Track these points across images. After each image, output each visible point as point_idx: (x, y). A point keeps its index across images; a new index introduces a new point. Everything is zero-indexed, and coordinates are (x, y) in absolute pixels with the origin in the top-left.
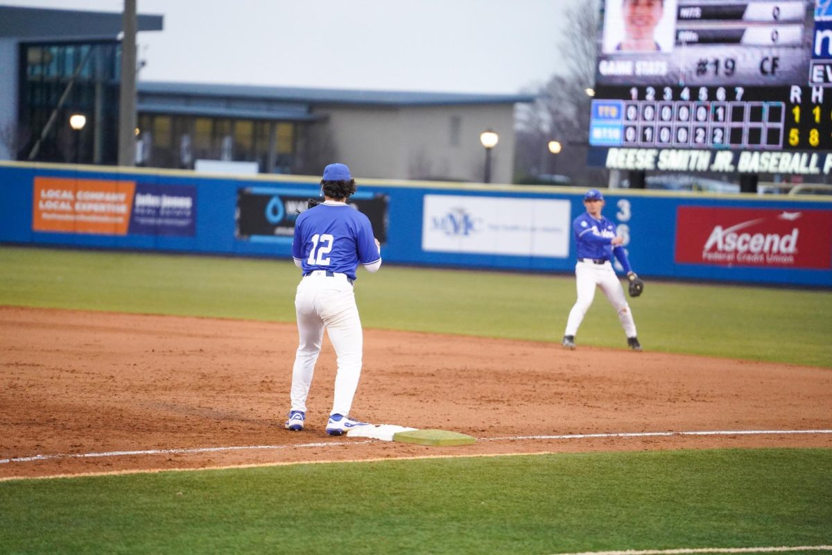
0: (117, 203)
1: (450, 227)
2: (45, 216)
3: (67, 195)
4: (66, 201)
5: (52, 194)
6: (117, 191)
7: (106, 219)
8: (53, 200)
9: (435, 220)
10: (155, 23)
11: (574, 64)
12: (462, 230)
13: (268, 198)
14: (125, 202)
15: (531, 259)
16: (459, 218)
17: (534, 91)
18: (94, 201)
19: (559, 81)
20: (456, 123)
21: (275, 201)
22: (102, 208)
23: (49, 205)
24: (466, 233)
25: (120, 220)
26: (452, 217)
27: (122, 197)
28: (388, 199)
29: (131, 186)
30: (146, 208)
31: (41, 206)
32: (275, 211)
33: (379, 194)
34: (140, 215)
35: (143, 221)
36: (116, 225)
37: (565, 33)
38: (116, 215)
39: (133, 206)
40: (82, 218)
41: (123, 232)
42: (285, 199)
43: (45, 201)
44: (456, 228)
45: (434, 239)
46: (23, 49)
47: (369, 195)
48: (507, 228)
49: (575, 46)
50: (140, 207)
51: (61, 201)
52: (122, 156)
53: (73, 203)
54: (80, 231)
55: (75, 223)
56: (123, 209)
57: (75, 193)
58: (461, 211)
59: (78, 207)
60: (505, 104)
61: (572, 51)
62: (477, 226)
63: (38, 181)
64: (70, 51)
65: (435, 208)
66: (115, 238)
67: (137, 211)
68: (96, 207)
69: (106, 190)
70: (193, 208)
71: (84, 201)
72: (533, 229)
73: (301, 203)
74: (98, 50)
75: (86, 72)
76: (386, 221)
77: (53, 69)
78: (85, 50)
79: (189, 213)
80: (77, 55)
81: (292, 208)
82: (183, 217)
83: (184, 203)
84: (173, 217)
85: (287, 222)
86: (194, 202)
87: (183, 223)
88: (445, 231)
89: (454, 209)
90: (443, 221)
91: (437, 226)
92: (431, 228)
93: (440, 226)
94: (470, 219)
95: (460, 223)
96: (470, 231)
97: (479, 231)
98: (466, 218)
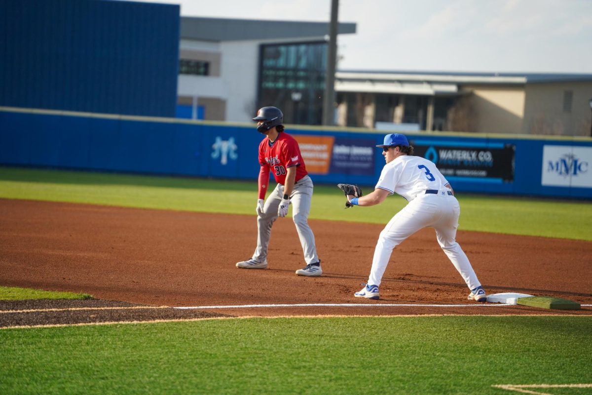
0: (321, 151)
1: (563, 169)
6: (321, 143)
7: (313, 163)
9: (551, 164)
10: (351, 28)
12: (572, 171)
13: (426, 148)
14: (326, 151)
16: (569, 162)
18: (306, 150)
20: (569, 96)
21: (432, 150)
22: (311, 155)
24: (575, 173)
25: (324, 164)
26: (564, 161)
27: (324, 147)
28: (514, 148)
29: (331, 139)
30: (341, 155)
32: (431, 157)
33: (508, 145)
34: (337, 160)
35: (339, 164)
36: (320, 168)
38: (321, 160)
39: (332, 154)
41: (325, 171)
42: (438, 149)
44: (567, 170)
46: (262, 48)
47: (501, 146)
50: (337, 154)
52: (325, 118)
56: (325, 156)
58: (572, 157)
62: (583, 168)
64: (293, 49)
65: (551, 154)
66: (320, 176)
67: (335, 157)
68: (306, 154)
69: (314, 143)
70: (374, 155)
73: (449, 152)
74: (311, 48)
75: (303, 64)
76: (513, 164)
77: (281, 62)
78: (303, 48)
79: (370, 159)
80: (298, 52)
81: (444, 155)
82: (366, 162)
83: (367, 151)
84: (359, 161)
85: (440, 165)
86: (374, 151)
87: (366, 165)
88: (559, 171)
89: (566, 155)
90: (557, 164)
91: (553, 168)
92: (549, 170)
93: (555, 168)
94: (578, 163)
95: (571, 166)
96: (578, 172)
97: (586, 171)
98: (576, 162)
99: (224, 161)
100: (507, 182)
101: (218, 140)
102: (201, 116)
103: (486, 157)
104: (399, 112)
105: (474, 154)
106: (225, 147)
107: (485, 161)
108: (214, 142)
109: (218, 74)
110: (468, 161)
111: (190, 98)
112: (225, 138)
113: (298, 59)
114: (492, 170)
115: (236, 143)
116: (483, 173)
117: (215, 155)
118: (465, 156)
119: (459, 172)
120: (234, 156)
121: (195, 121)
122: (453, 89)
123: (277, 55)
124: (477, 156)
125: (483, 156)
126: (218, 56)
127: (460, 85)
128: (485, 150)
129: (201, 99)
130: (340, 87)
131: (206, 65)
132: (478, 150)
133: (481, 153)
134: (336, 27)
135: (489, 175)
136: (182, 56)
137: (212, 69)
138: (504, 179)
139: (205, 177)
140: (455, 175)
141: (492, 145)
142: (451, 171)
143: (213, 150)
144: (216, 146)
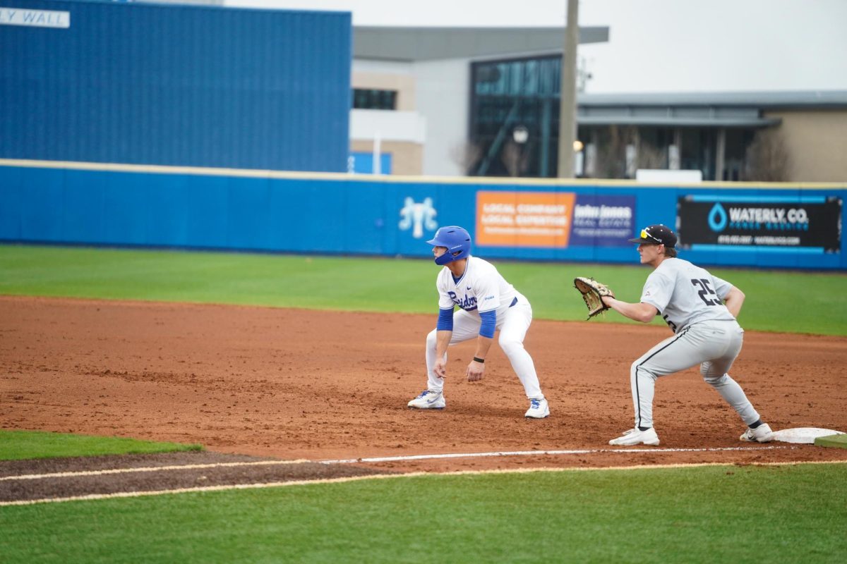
0: (557, 215)
2: (489, 230)
3: (509, 209)
4: (506, 214)
5: (495, 208)
6: (556, 203)
7: (545, 232)
8: (496, 214)
10: (600, 35)
13: (710, 205)
14: (565, 214)
18: (535, 214)
21: (718, 208)
22: (542, 220)
23: (492, 219)
25: (562, 233)
27: (562, 209)
28: (841, 202)
29: (571, 197)
30: (585, 219)
31: (484, 220)
32: (718, 219)
33: (831, 199)
34: (580, 227)
35: (582, 232)
36: (556, 238)
38: (556, 227)
39: (573, 218)
40: (523, 231)
41: (563, 243)
42: (727, 206)
43: (487, 215)
46: (475, 67)
47: (821, 199)
50: (580, 219)
51: (503, 215)
52: (562, 167)
53: (514, 216)
54: (523, 244)
55: (516, 237)
56: (563, 221)
57: (516, 207)
59: (519, 220)
63: (481, 195)
64: (517, 67)
66: (555, 251)
67: (576, 222)
68: (536, 220)
69: (546, 203)
70: (633, 219)
71: (525, 214)
73: (745, 211)
74: (544, 64)
75: (531, 88)
76: (840, 226)
77: (501, 87)
78: (532, 65)
79: (628, 224)
80: (525, 71)
81: (736, 215)
82: (622, 228)
83: (624, 213)
84: (612, 227)
85: (731, 230)
86: (634, 212)
87: (623, 233)
99: (418, 232)
100: (830, 252)
101: (409, 202)
102: (386, 169)
103: (800, 217)
104: (674, 152)
105: (781, 213)
106: (418, 214)
107: (797, 223)
108: (402, 205)
109: (410, 107)
110: (772, 224)
111: (371, 142)
112: (419, 200)
113: (525, 79)
114: (808, 236)
115: (435, 206)
116: (796, 240)
117: (404, 225)
118: (767, 216)
119: (759, 240)
120: (431, 225)
121: (377, 176)
123: (494, 77)
124: (786, 216)
125: (793, 216)
126: (411, 81)
127: (763, 109)
128: (797, 206)
129: (384, 143)
131: (393, 96)
132: (787, 207)
133: (792, 211)
135: (802, 244)
136: (355, 83)
137: (401, 99)
138: (826, 249)
139: (391, 256)
140: (753, 244)
141: (805, 199)
142: (746, 239)
143: (402, 218)
144: (405, 211)
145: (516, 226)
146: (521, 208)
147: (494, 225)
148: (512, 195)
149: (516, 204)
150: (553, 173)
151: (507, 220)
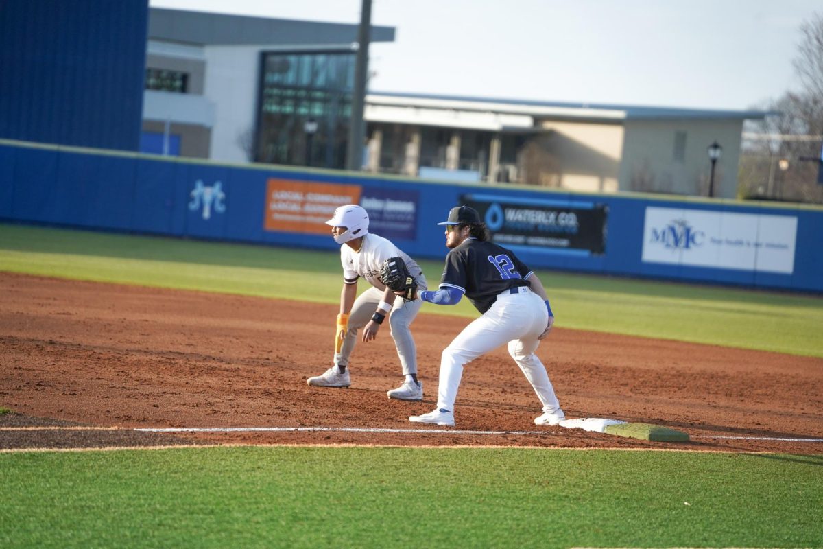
1: (671, 239)
2: (277, 217)
3: (297, 196)
4: (296, 202)
5: (284, 195)
6: (344, 194)
8: (284, 201)
9: (655, 232)
10: (388, 34)
11: (808, 81)
12: (683, 243)
13: (487, 205)
15: (755, 274)
16: (679, 230)
17: (765, 108)
18: (322, 204)
19: (792, 98)
20: (681, 139)
21: (495, 209)
22: (329, 210)
23: (282, 206)
24: (687, 246)
26: (673, 230)
28: (607, 209)
29: (357, 189)
31: (274, 206)
32: (494, 218)
33: (599, 205)
37: (801, 49)
40: (310, 219)
42: (504, 207)
43: (277, 201)
44: (677, 242)
45: (654, 252)
46: (264, 57)
47: (589, 205)
48: (729, 242)
49: (812, 62)
51: (293, 202)
52: (350, 159)
53: (303, 204)
54: (308, 231)
55: (303, 224)
58: (682, 224)
59: (308, 208)
60: (733, 121)
61: (809, 69)
62: (698, 239)
63: (271, 182)
64: (307, 59)
65: (656, 219)
68: (323, 209)
69: (334, 193)
70: (416, 214)
71: (314, 203)
72: (757, 245)
73: (518, 212)
74: (333, 59)
75: (321, 81)
76: (605, 231)
77: (290, 78)
78: (321, 59)
79: (410, 218)
80: (313, 64)
81: (512, 215)
82: (404, 222)
83: (407, 207)
84: (396, 221)
85: (506, 229)
86: (417, 207)
87: (405, 227)
88: (665, 243)
89: (676, 221)
90: (664, 233)
91: (658, 238)
92: (651, 240)
93: (660, 238)
94: (692, 232)
95: (682, 236)
96: (691, 244)
97: (700, 244)
98: (688, 231)
99: (206, 214)
100: (596, 255)
101: (199, 185)
102: (175, 151)
103: (570, 221)
104: (453, 152)
105: (552, 216)
106: (208, 195)
107: (566, 227)
108: (193, 187)
109: (200, 91)
110: (544, 225)
111: (161, 124)
112: (209, 183)
113: (314, 74)
114: (576, 239)
115: (223, 189)
116: (564, 242)
117: (194, 206)
118: (539, 218)
119: (532, 240)
120: (220, 208)
121: (166, 157)
122: (526, 122)
123: (284, 68)
124: (556, 219)
125: (564, 219)
126: (201, 66)
127: (538, 119)
128: (568, 210)
129: (175, 125)
130: (371, 114)
131: (185, 78)
132: (558, 210)
133: (563, 215)
134: (367, 32)
135: (572, 246)
136: (150, 64)
137: (192, 83)
138: (593, 251)
139: (179, 237)
140: (526, 244)
141: (577, 204)
142: (520, 239)
143: (192, 199)
144: (195, 193)
145: (303, 214)
146: (310, 197)
147: (281, 212)
148: (300, 184)
149: (305, 193)
150: (341, 165)
151: (295, 208)
